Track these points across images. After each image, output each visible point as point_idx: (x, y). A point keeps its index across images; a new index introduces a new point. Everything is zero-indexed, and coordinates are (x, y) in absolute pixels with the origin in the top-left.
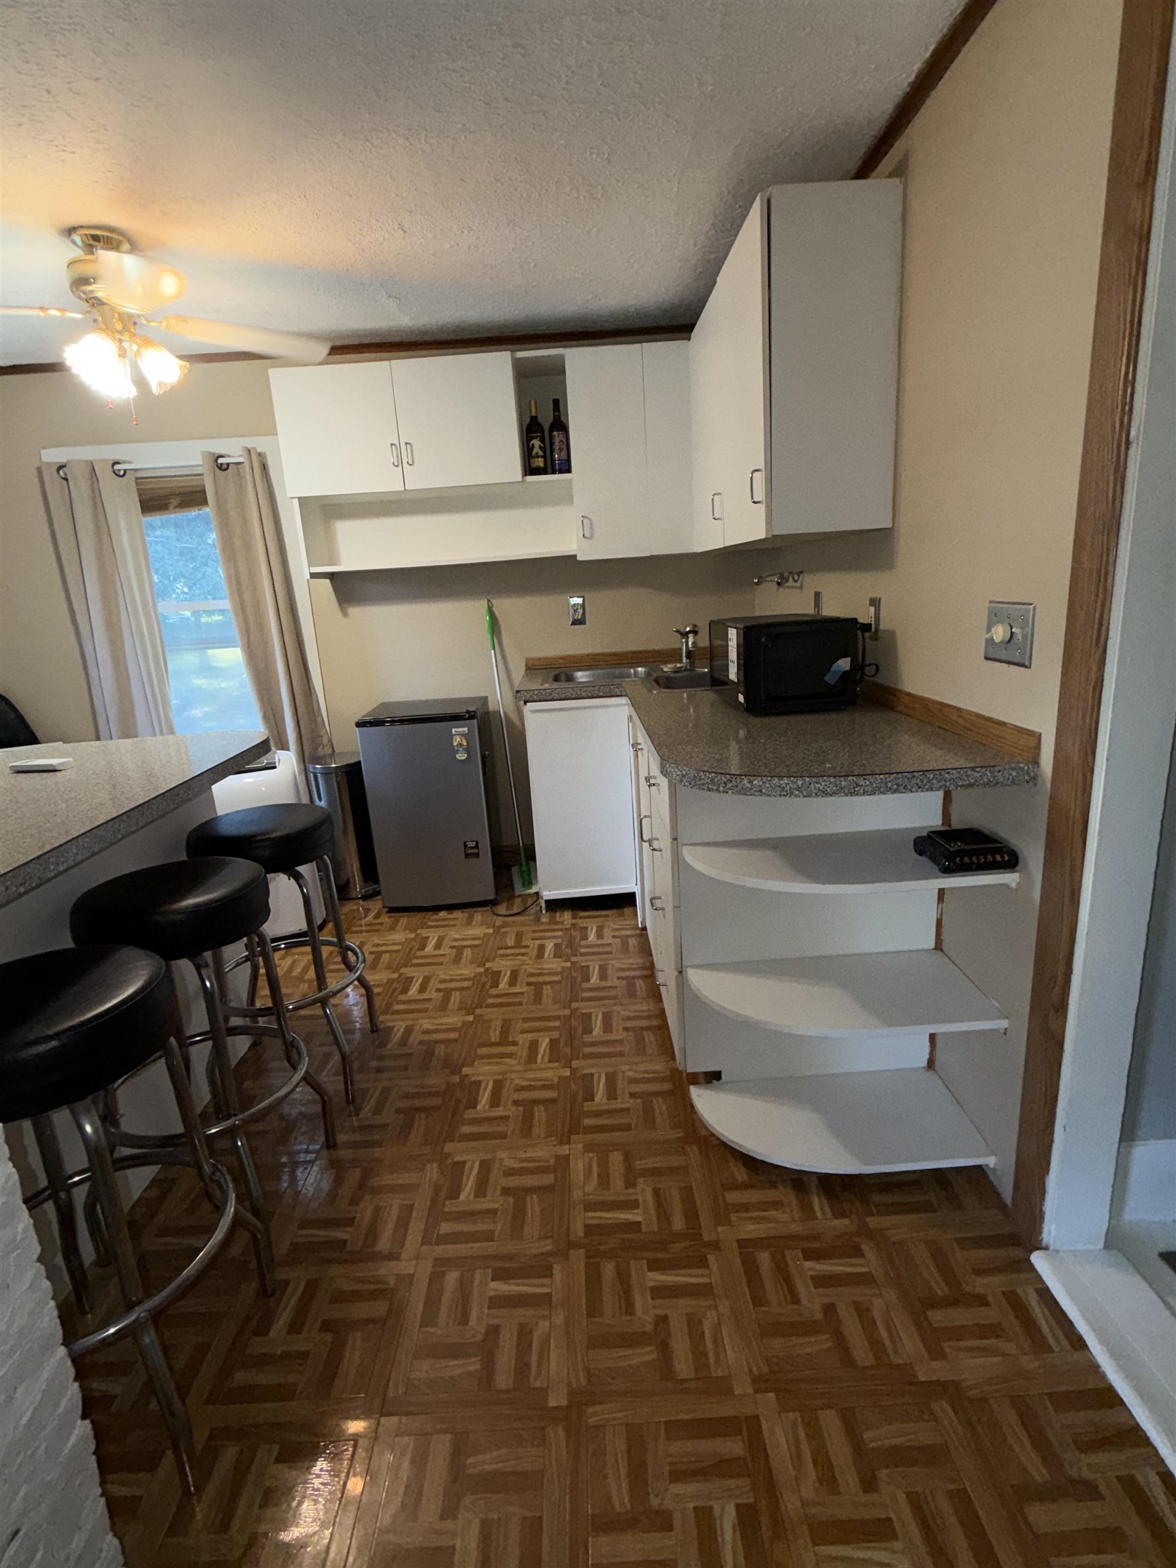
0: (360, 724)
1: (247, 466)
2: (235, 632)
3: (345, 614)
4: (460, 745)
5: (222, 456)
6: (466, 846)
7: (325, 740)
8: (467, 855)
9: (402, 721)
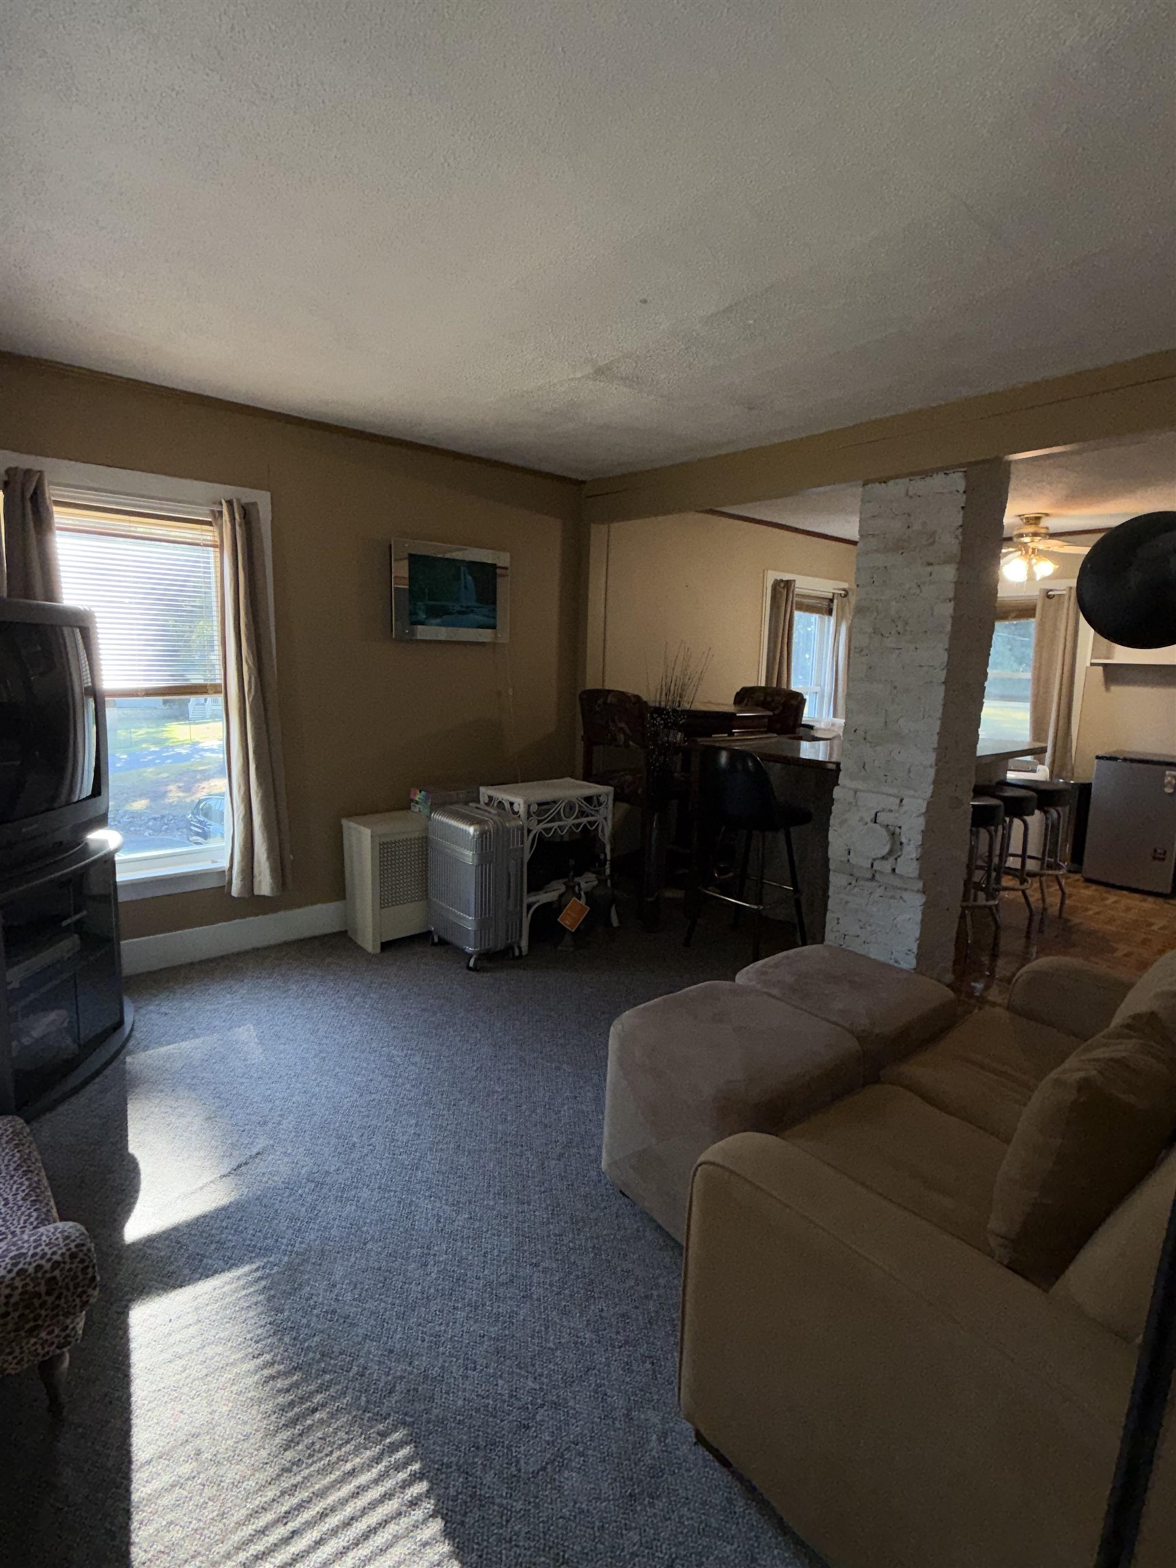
0: (1098, 757)
1: (1067, 598)
2: (1029, 692)
3: (1107, 689)
4: (1170, 783)
5: (1051, 590)
6: (1155, 851)
7: (1069, 767)
8: (1154, 858)
9: (1132, 761)
